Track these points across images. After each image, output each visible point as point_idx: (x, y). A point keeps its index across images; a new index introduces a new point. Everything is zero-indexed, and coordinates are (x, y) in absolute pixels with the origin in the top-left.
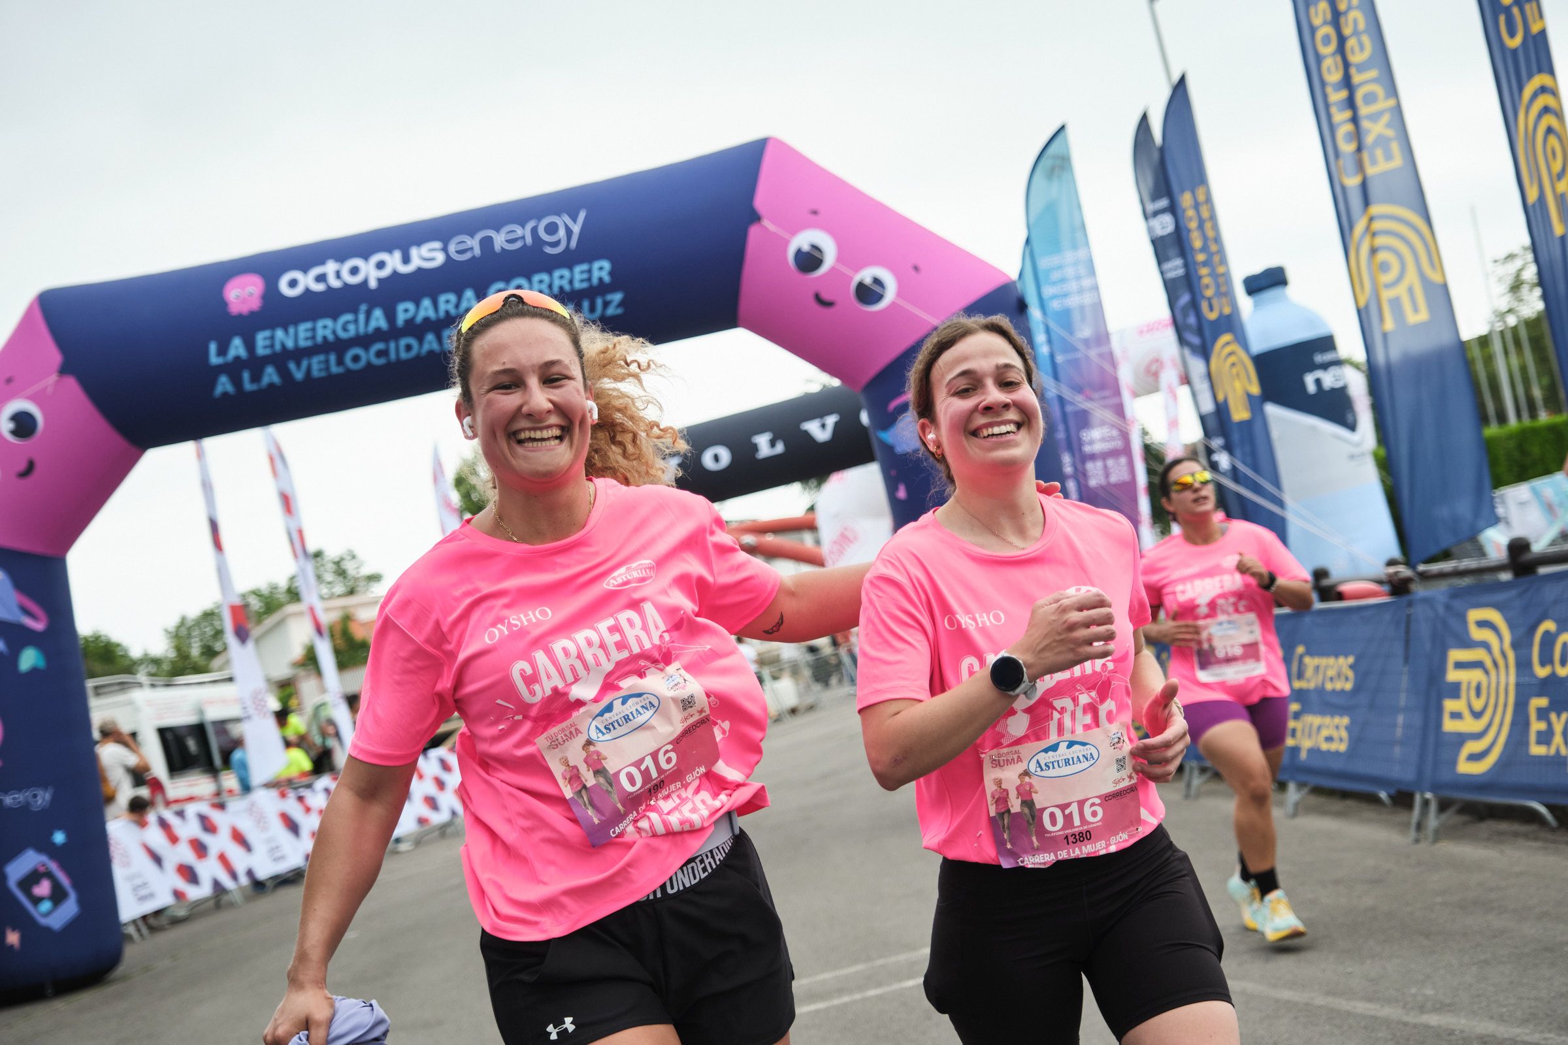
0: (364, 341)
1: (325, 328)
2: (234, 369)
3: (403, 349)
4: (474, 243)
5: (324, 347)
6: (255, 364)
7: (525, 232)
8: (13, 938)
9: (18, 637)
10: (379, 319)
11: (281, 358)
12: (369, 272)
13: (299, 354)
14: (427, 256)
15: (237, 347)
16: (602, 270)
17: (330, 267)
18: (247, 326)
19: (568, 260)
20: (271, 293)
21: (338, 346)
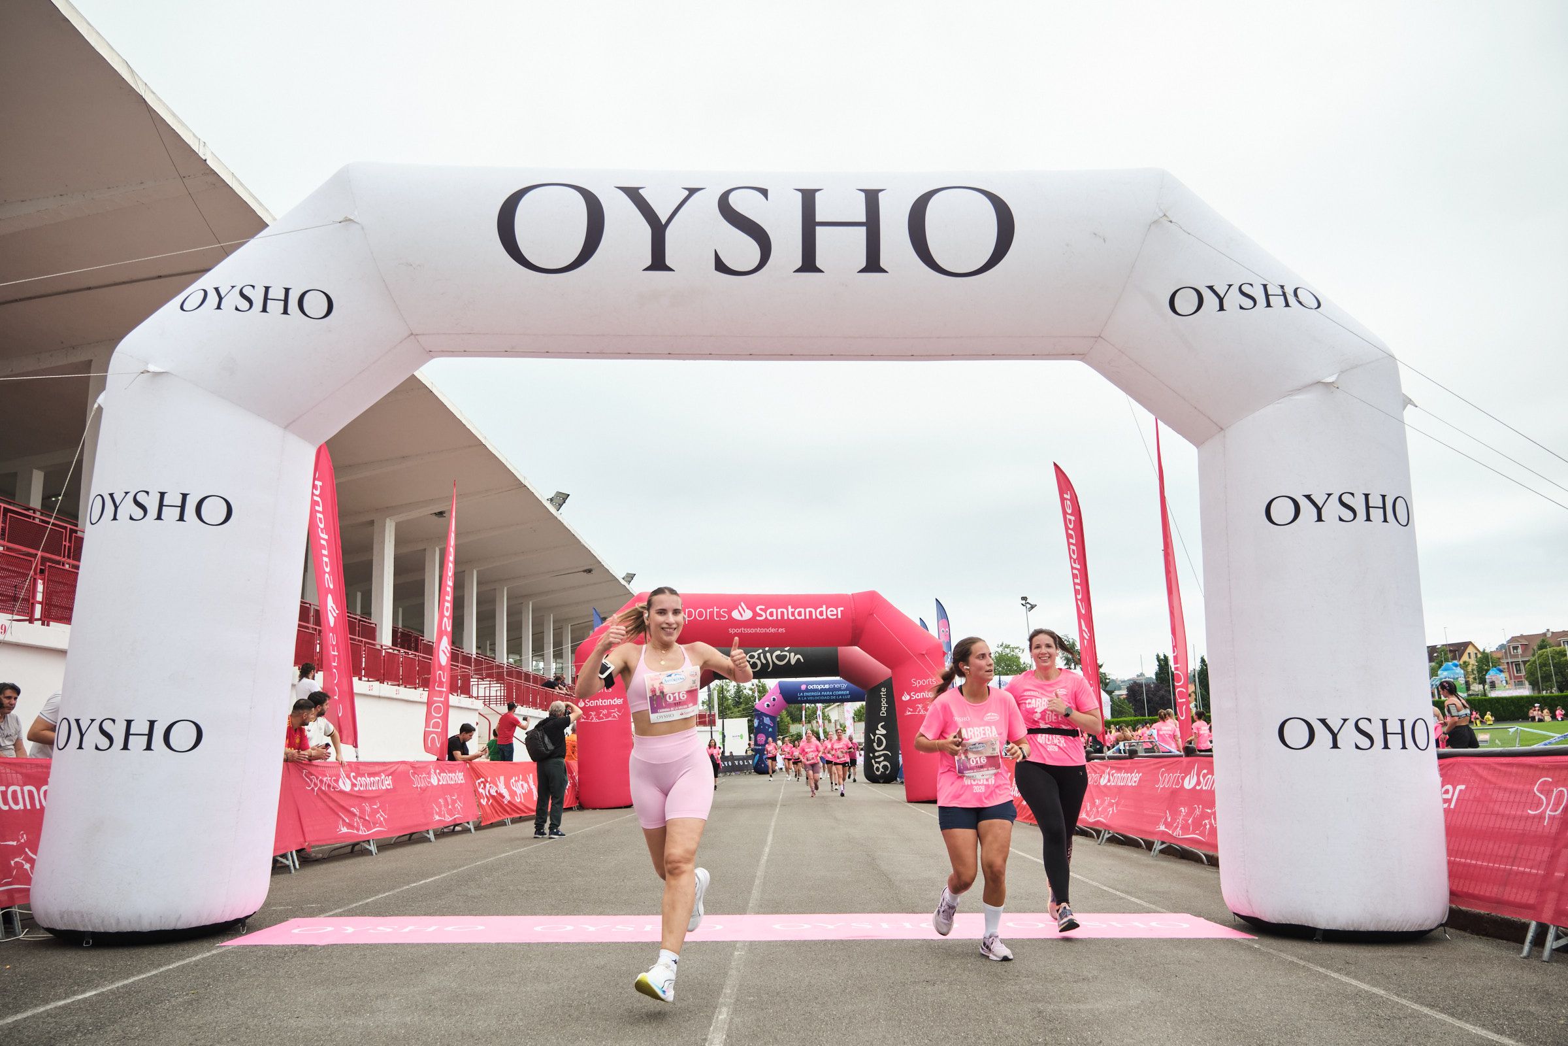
0: (817, 696)
1: (813, 694)
2: (801, 697)
3: (822, 698)
4: (833, 686)
5: (812, 696)
6: (804, 697)
7: (839, 685)
8: (763, 765)
9: (769, 727)
10: (819, 694)
11: (807, 696)
12: (819, 688)
13: (809, 696)
14: (827, 686)
15: (802, 694)
16: (848, 692)
17: (815, 686)
18: (803, 692)
19: (844, 690)
20: (807, 688)
21: (814, 696)
